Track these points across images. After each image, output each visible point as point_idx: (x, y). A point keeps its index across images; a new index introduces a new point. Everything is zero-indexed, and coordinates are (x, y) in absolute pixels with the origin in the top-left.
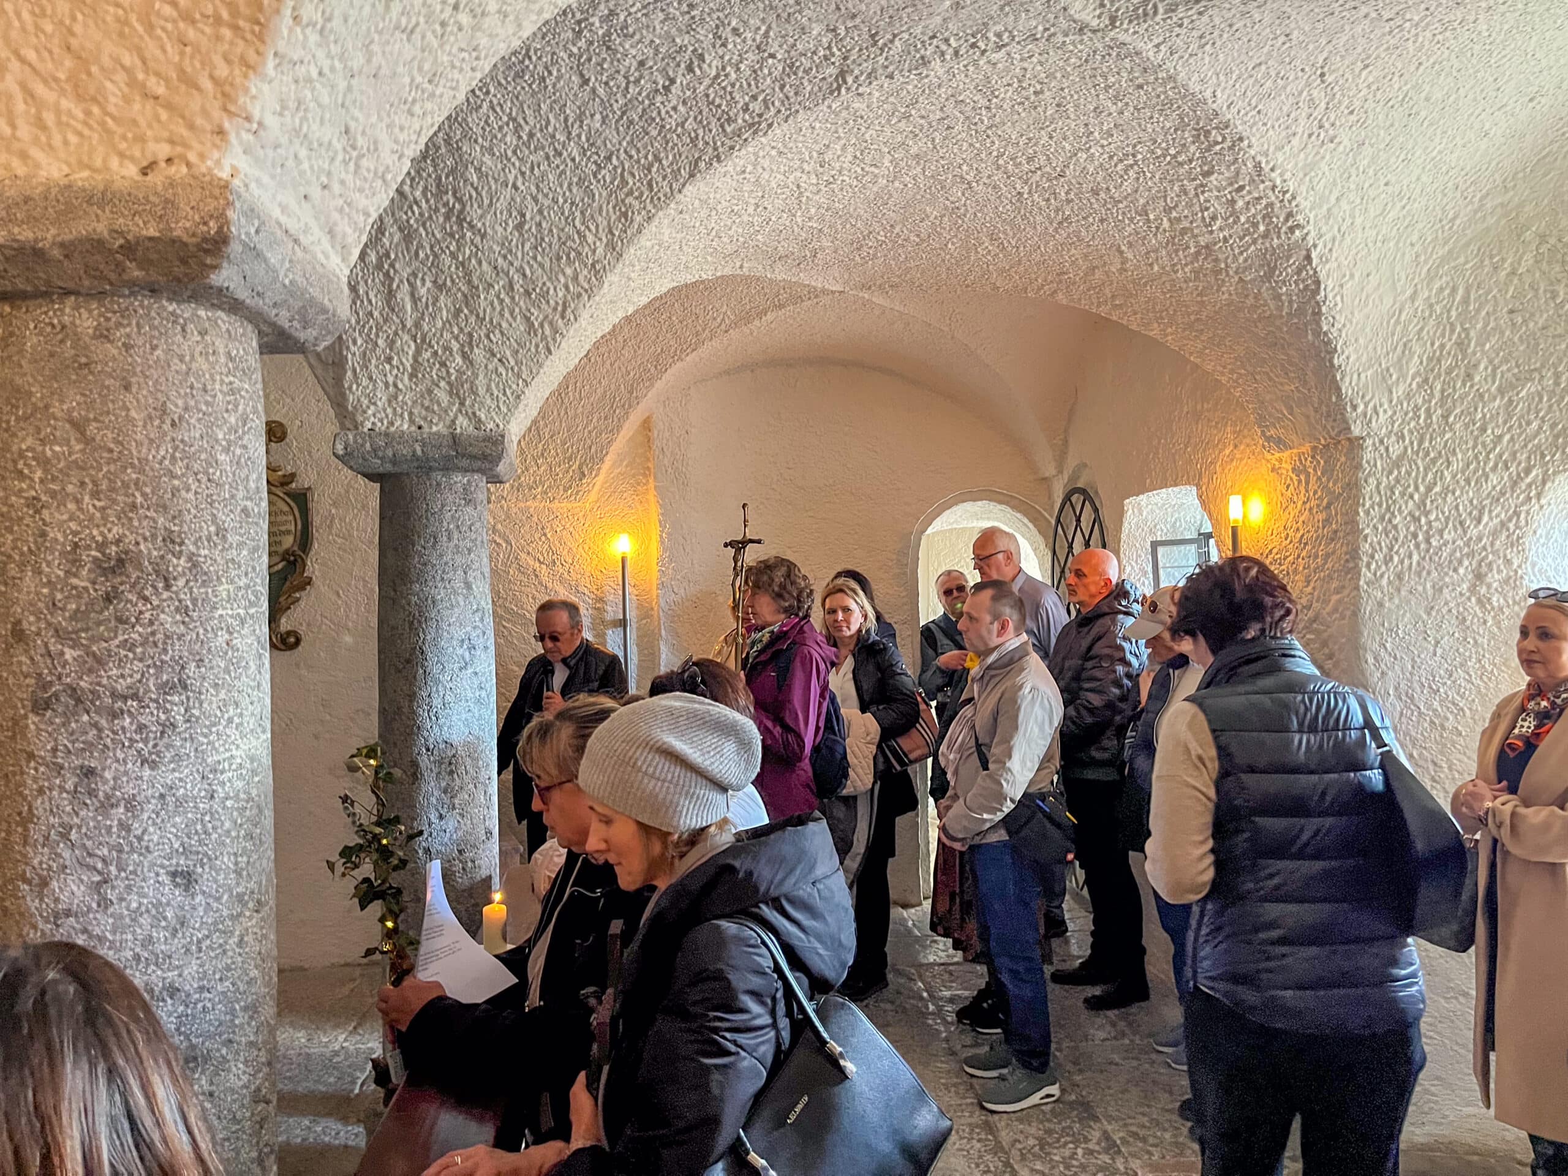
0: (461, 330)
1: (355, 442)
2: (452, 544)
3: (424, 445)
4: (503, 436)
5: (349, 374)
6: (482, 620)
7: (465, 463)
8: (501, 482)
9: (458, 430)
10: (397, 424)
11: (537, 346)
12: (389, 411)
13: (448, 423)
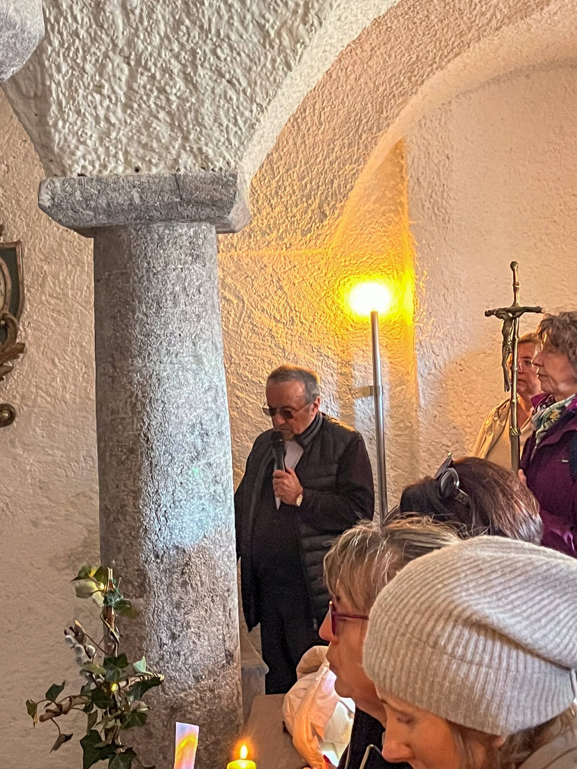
0: (182, 46)
1: (64, 190)
2: (178, 310)
3: (142, 192)
4: (235, 176)
5: (54, 108)
6: (215, 400)
7: (191, 211)
8: (233, 232)
9: (182, 172)
10: (110, 167)
11: (274, 61)
12: (101, 150)
13: (170, 162)
